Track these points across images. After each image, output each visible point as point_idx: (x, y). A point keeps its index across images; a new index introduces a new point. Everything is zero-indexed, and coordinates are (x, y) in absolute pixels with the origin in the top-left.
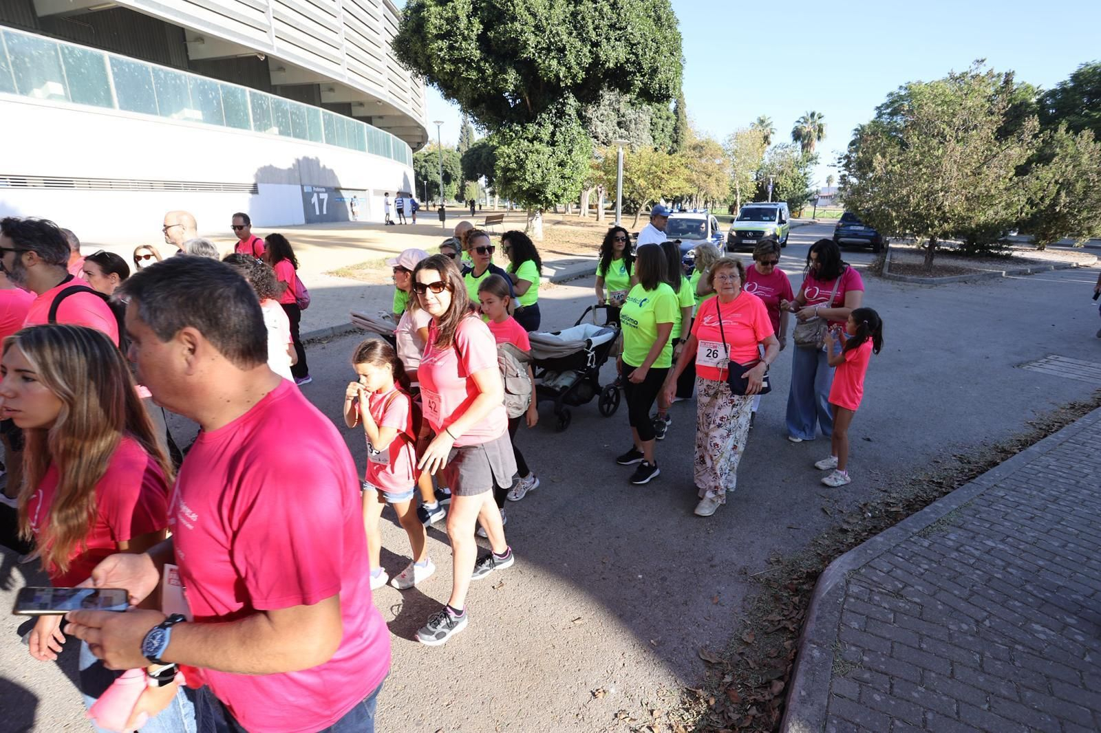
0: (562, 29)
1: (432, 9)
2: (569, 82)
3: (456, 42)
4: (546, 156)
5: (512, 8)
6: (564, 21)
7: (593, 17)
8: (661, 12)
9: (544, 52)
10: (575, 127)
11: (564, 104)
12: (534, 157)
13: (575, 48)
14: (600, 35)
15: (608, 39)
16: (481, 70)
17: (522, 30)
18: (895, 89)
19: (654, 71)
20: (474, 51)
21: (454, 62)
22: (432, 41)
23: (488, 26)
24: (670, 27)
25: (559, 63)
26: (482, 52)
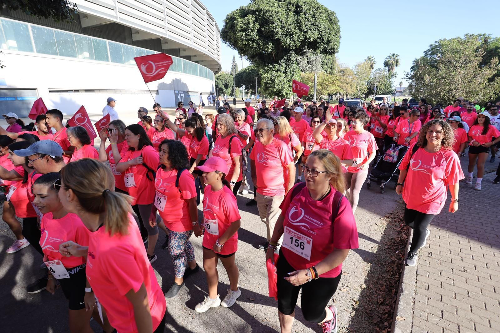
0: (292, 27)
1: (239, 20)
2: (294, 47)
3: (248, 32)
4: (283, 77)
5: (272, 19)
6: (293, 23)
7: (305, 21)
8: (332, 17)
9: (284, 36)
10: (295, 65)
11: (290, 56)
12: (279, 78)
13: (297, 34)
14: (307, 28)
15: (311, 30)
16: (258, 43)
17: (276, 27)
18: (433, 43)
19: (329, 42)
20: (255, 36)
21: (248, 40)
22: (238, 32)
23: (261, 26)
24: (335, 23)
25: (290, 40)
26: (259, 36)
